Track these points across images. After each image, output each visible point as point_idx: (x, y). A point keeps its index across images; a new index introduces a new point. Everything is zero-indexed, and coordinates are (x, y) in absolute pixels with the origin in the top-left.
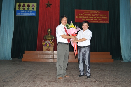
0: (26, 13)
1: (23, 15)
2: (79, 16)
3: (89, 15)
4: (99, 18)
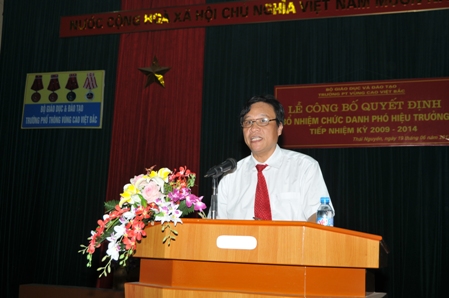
0: (62, 114)
1: (48, 125)
2: (294, 116)
3: (346, 107)
4: (400, 118)
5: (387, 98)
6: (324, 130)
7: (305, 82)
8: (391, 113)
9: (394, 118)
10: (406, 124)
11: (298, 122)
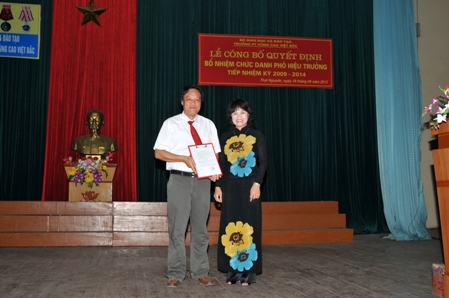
2: (214, 59)
3: (255, 55)
4: (293, 66)
5: (285, 50)
6: (238, 72)
7: (222, 33)
8: (288, 62)
9: (290, 66)
10: (298, 70)
11: (218, 64)
